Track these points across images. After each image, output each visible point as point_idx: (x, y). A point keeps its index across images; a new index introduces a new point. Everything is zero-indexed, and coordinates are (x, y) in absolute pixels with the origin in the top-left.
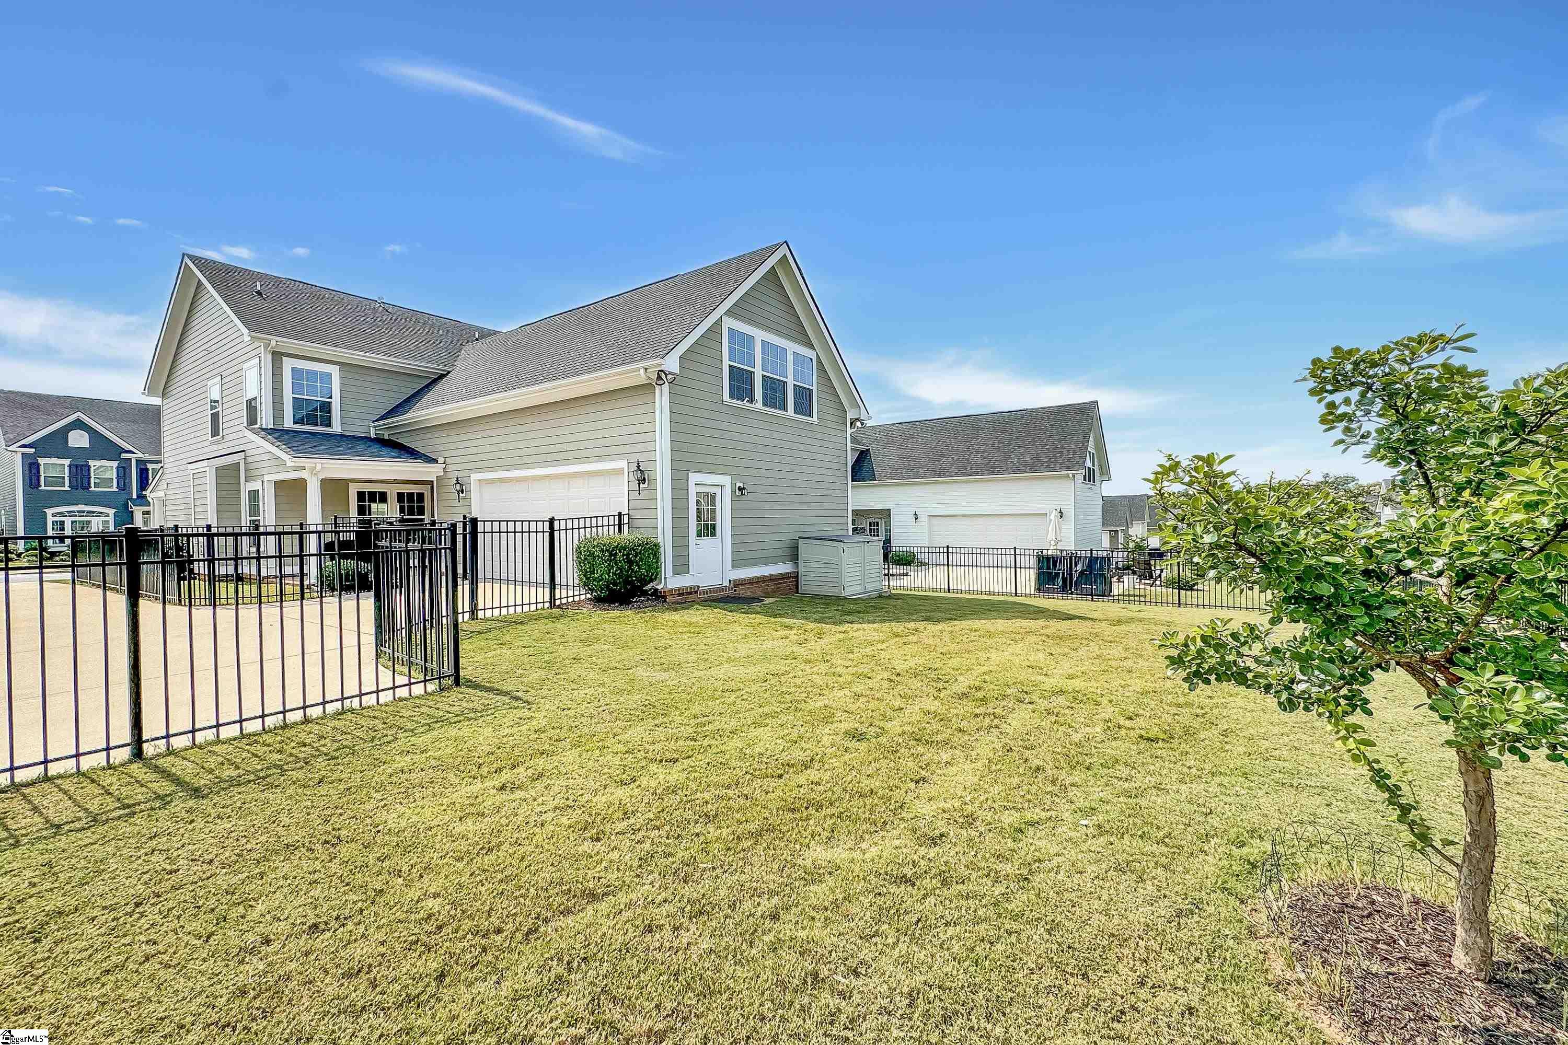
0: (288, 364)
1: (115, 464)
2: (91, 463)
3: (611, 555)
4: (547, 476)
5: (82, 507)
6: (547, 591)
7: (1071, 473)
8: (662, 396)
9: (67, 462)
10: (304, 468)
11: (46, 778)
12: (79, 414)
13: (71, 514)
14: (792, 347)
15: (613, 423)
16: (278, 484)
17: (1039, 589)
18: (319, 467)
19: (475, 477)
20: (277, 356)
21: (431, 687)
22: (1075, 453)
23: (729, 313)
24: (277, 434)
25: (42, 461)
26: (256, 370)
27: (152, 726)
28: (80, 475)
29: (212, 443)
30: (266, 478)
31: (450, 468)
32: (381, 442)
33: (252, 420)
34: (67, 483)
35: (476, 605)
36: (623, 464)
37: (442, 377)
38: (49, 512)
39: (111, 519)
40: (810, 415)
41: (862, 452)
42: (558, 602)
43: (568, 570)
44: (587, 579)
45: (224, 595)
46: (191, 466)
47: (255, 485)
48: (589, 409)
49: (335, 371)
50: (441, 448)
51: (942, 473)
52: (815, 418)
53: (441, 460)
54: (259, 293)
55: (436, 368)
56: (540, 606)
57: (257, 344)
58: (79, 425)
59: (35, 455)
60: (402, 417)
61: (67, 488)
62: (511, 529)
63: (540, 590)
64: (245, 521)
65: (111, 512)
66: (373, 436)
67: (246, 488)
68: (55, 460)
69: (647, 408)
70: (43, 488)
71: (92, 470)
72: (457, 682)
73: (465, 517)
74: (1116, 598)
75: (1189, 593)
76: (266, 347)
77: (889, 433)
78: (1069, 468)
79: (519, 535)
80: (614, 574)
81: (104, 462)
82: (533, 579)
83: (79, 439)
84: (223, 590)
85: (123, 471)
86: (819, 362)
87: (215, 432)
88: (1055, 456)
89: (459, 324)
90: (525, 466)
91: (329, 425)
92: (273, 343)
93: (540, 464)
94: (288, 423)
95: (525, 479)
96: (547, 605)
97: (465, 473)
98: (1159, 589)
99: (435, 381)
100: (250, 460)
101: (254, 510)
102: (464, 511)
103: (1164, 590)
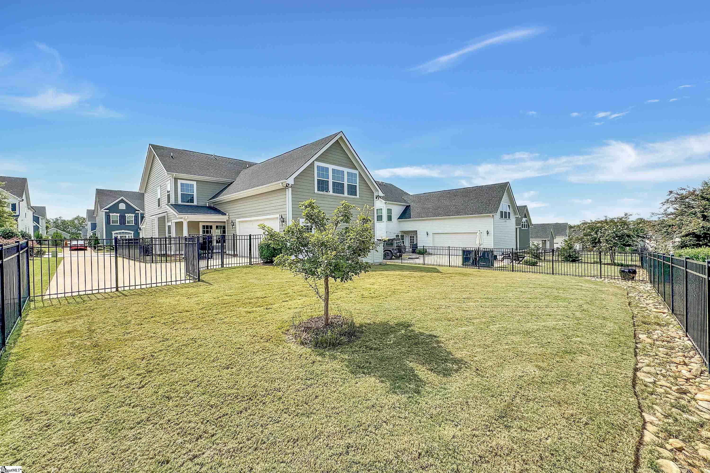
0: (179, 182)
1: (134, 215)
2: (126, 215)
3: (268, 247)
4: (258, 220)
5: (123, 231)
6: (248, 259)
7: (491, 214)
8: (289, 192)
9: (118, 215)
10: (182, 218)
11: (99, 293)
12: (122, 197)
13: (120, 233)
14: (346, 170)
15: (274, 202)
16: (176, 223)
17: (463, 264)
18: (186, 217)
19: (237, 220)
20: (176, 179)
21: (191, 281)
22: (494, 206)
23: (317, 160)
24: (176, 206)
25: (111, 214)
26: (170, 184)
27: (120, 284)
28: (123, 218)
29: (158, 209)
30: (173, 221)
31: (230, 217)
32: (210, 208)
33: (169, 201)
34: (119, 222)
35: (223, 263)
36: (278, 216)
37: (232, 183)
38: (113, 232)
39: (132, 235)
40: (356, 195)
41: (407, 206)
42: (252, 263)
43: (256, 252)
44: (261, 255)
45: (158, 260)
46: (151, 217)
47: (170, 224)
48: (268, 196)
49: (195, 183)
50: (228, 210)
51: (439, 215)
52: (358, 196)
53: (227, 214)
54: (172, 157)
55: (229, 180)
56: (246, 264)
57: (170, 176)
58: (122, 201)
59: (109, 212)
60: (216, 199)
61: (119, 224)
62: (243, 238)
63: (246, 259)
64: (167, 235)
65: (133, 232)
66: (207, 206)
67: (168, 224)
68: (115, 214)
69: (284, 196)
70: (111, 224)
71: (127, 217)
72: (199, 281)
73: (234, 234)
74: (496, 268)
75: (533, 267)
76: (172, 177)
77: (420, 198)
78: (490, 213)
79: (243, 240)
80: (269, 253)
81: (130, 215)
82: (243, 255)
83: (122, 206)
84: (158, 259)
85: (136, 217)
86: (360, 174)
87: (159, 206)
88: (486, 207)
89: (242, 162)
90: (251, 216)
91: (193, 202)
92: (174, 175)
93: (255, 216)
94: (180, 202)
95: (251, 221)
96: (248, 264)
97: (234, 219)
98: (521, 265)
99: (229, 185)
100: (169, 215)
101: (169, 232)
102: (233, 232)
103: (524, 266)
